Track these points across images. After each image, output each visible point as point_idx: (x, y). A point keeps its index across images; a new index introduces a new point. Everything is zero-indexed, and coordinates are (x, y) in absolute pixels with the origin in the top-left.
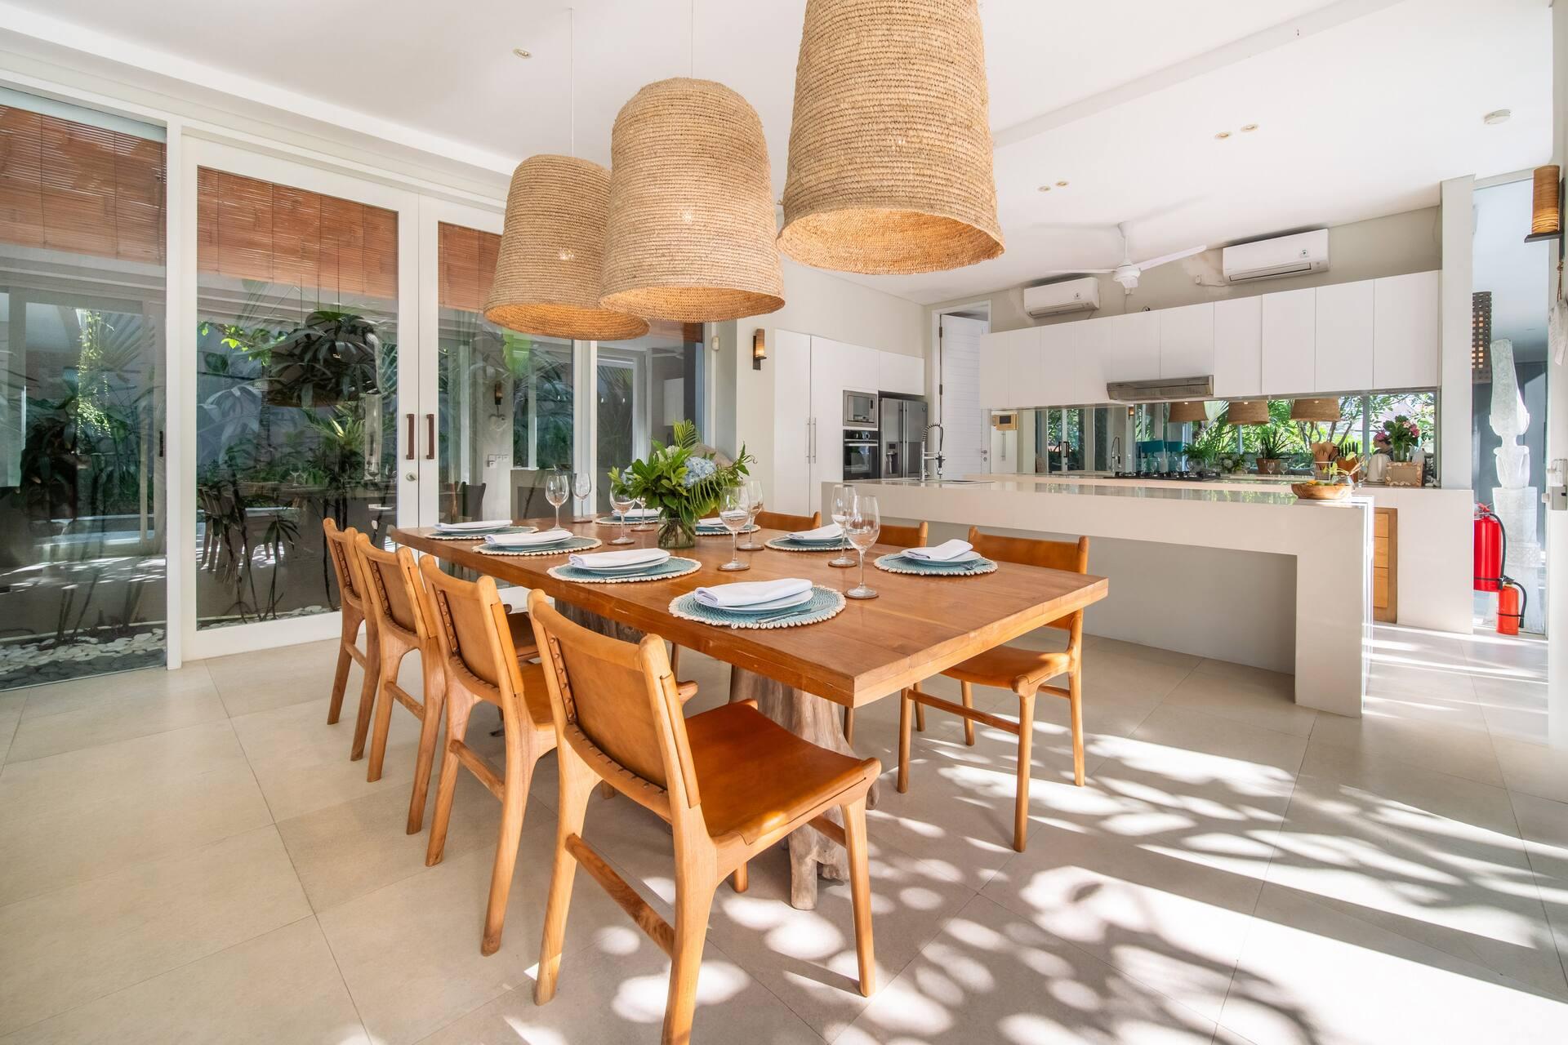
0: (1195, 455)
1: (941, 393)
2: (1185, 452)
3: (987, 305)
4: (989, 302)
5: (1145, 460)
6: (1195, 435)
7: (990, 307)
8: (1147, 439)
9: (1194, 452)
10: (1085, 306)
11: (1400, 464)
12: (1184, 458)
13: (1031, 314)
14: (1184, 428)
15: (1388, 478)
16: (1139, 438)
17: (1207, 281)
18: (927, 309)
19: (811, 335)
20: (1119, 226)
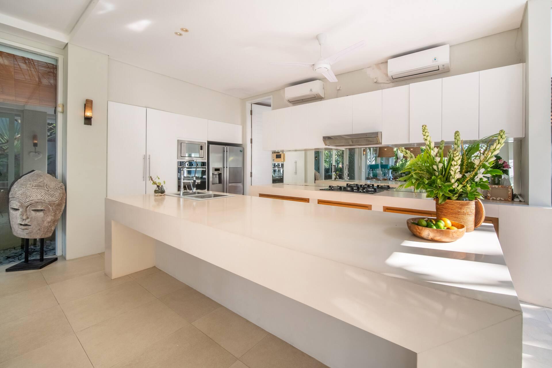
0: (395, 170)
1: (251, 142)
2: (391, 169)
3: (270, 99)
4: (271, 96)
5: (372, 172)
6: (396, 162)
7: (272, 99)
8: (374, 163)
9: (394, 168)
10: (316, 96)
11: (497, 186)
12: (390, 171)
13: (290, 101)
14: (390, 159)
15: (489, 195)
16: (369, 163)
17: (380, 80)
18: (243, 101)
19: (146, 107)
20: (317, 38)
